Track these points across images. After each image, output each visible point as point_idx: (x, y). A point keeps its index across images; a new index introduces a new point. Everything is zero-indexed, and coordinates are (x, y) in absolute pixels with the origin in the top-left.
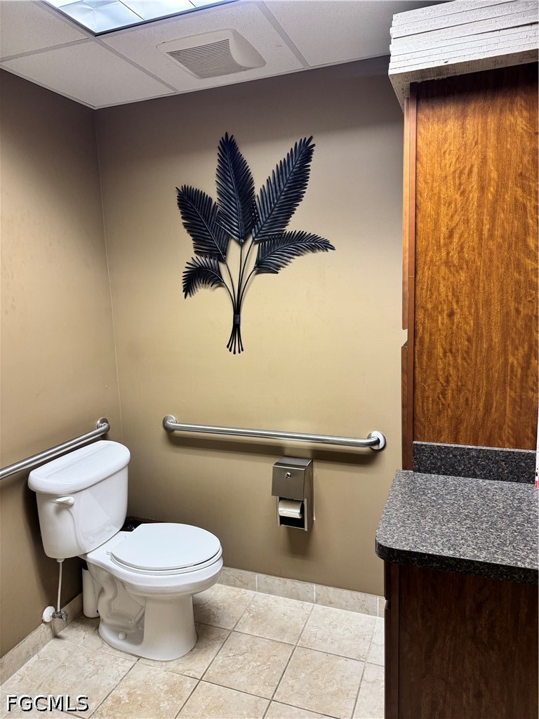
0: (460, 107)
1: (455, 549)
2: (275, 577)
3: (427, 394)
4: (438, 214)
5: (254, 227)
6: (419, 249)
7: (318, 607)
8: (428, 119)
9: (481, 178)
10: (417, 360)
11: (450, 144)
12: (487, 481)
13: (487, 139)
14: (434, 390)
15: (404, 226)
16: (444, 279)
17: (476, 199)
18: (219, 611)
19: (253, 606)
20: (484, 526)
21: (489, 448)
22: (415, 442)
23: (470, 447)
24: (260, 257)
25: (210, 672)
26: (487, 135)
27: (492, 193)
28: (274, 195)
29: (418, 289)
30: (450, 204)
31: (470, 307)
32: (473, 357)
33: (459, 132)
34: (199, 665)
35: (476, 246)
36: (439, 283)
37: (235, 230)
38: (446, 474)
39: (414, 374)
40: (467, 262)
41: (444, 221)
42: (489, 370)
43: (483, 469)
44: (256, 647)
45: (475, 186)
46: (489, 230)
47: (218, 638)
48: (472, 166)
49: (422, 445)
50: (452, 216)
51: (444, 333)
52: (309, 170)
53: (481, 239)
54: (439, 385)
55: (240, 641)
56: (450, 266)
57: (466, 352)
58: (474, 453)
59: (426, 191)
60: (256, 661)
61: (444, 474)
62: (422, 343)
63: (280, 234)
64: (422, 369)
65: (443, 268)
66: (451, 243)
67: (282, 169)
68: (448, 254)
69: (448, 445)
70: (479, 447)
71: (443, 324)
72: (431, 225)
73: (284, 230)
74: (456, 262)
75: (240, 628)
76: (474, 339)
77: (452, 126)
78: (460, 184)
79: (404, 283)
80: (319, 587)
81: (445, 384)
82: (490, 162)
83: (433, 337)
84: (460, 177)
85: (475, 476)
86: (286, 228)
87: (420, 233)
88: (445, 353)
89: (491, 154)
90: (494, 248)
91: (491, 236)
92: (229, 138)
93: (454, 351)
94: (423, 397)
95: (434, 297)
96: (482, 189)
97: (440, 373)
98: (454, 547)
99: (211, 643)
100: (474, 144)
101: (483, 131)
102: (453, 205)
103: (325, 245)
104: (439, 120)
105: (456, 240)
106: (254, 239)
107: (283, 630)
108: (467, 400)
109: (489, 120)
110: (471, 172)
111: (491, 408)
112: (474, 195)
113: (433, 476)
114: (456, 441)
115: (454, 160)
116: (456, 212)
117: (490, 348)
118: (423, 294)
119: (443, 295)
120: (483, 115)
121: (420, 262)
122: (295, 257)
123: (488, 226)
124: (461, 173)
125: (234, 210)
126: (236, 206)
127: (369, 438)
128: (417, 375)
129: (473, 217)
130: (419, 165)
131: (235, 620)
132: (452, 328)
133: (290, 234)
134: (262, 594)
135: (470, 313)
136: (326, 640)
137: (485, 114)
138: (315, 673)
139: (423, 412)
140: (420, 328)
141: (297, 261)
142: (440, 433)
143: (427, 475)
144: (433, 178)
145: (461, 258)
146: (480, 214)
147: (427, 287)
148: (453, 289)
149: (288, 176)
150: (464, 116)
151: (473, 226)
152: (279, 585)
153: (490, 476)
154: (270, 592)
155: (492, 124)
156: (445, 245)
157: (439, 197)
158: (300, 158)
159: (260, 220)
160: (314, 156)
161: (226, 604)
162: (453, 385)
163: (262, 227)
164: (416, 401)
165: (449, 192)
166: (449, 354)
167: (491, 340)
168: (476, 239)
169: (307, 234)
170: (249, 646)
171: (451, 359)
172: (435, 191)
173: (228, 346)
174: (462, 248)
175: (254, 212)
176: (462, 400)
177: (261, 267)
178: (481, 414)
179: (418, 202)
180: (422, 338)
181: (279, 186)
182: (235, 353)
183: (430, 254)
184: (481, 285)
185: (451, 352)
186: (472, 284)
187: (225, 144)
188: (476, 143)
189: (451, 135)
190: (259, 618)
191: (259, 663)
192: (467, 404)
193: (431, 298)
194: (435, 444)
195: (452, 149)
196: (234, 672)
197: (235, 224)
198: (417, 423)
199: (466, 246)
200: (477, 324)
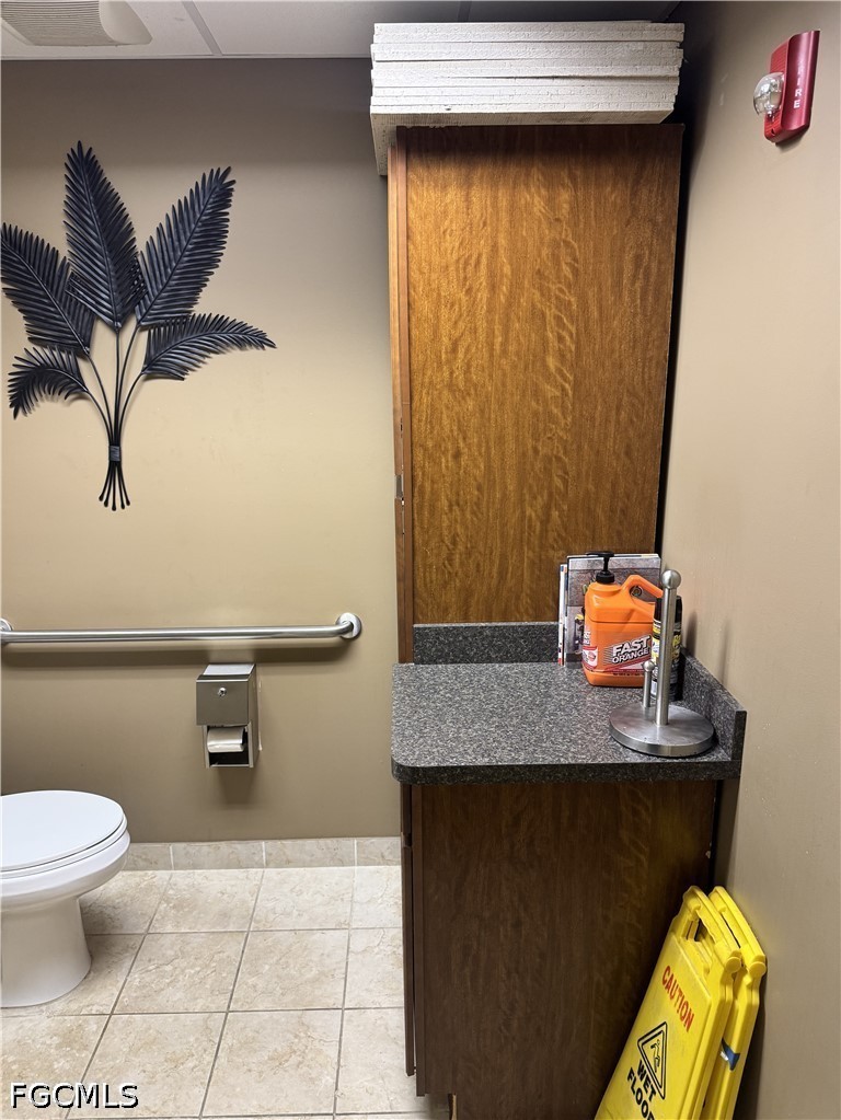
0: (463, 171)
1: (489, 755)
2: (201, 844)
3: (429, 561)
4: (438, 318)
5: (139, 303)
6: (415, 367)
7: (271, 872)
8: (422, 182)
9: (492, 275)
10: (416, 516)
11: (451, 222)
12: (505, 665)
13: (498, 220)
14: (438, 555)
15: (392, 332)
16: (448, 408)
17: (485, 300)
18: (117, 912)
19: (171, 892)
20: (515, 721)
21: (505, 624)
22: (416, 626)
23: (483, 624)
24: (152, 352)
25: (125, 1000)
26: (498, 213)
27: (504, 295)
28: (172, 254)
29: (415, 421)
30: (452, 305)
31: (479, 446)
32: (485, 510)
33: (462, 205)
34: (103, 995)
35: (486, 365)
36: (442, 413)
37: (105, 307)
38: (456, 662)
39: (413, 536)
40: (475, 386)
41: (445, 328)
42: (504, 525)
43: (499, 651)
44: (188, 948)
45: (484, 284)
46: (502, 344)
47: (126, 949)
48: (480, 255)
49: (426, 628)
50: (456, 323)
51: (448, 479)
52: (228, 220)
53: (491, 356)
54: (444, 548)
55: (162, 946)
56: (455, 391)
57: (476, 503)
58: (488, 632)
59: (422, 283)
60: (192, 967)
61: (453, 662)
62: (422, 493)
63: (184, 317)
64: (422, 528)
65: (445, 392)
66: (455, 358)
67: (182, 214)
68: (452, 373)
69: (457, 625)
70: (494, 624)
71: (447, 467)
72: (428, 333)
73: (190, 312)
74: (461, 385)
75: (157, 927)
76: (486, 487)
77: (453, 196)
78: (465, 278)
79: (395, 411)
80: (270, 843)
81: (451, 547)
82: (501, 251)
83: (435, 486)
84: (465, 269)
85: (489, 660)
86: (195, 307)
87: (415, 344)
88: (450, 506)
89: (502, 241)
90: (507, 368)
91: (504, 352)
92: (85, 153)
93: (461, 503)
94: (425, 566)
95: (435, 432)
96: (493, 288)
97: (446, 533)
98: (486, 752)
99: (116, 960)
100: (481, 225)
101: (493, 208)
102: (456, 307)
103: (260, 340)
104: (436, 186)
105: (461, 355)
106: (139, 322)
107: (225, 915)
108: (478, 565)
109: (500, 194)
110: (478, 263)
111: (507, 573)
112: (483, 295)
113: (440, 666)
114: (466, 619)
115: (457, 244)
116: (461, 316)
117: (504, 497)
118: (421, 427)
119: (447, 430)
120: (492, 187)
121: (417, 383)
122: (212, 355)
123: (500, 339)
124: (466, 263)
125: (101, 272)
126: (103, 266)
127: (337, 623)
128: (417, 537)
129: (482, 325)
130: (411, 247)
131: (147, 918)
132: (458, 473)
133: (201, 319)
134: (182, 872)
135: (480, 454)
136: (289, 914)
137: (494, 186)
138: (283, 960)
139: (425, 585)
140: (419, 473)
141: (214, 360)
142: (446, 610)
143: (431, 666)
144: (430, 265)
145: (468, 380)
146: (490, 322)
147: (427, 418)
148: (459, 421)
149: (193, 226)
150: (467, 184)
151: (482, 337)
152: (209, 853)
153: (507, 658)
154: (195, 867)
155: (504, 200)
156: (448, 361)
157: (439, 295)
158: (211, 200)
159: (148, 293)
160: (235, 199)
161: (126, 899)
162: (461, 547)
163: (153, 304)
164: (416, 572)
165: (451, 289)
166: (455, 508)
167: (506, 488)
168: (486, 355)
169: (230, 320)
170: (176, 948)
171: (458, 513)
172: (433, 286)
173: (101, 498)
174: (469, 366)
175: (138, 279)
176: (472, 566)
177: (155, 368)
178: (494, 582)
179: (411, 299)
180: (422, 486)
181: (179, 240)
182: (114, 508)
183: (429, 373)
184: (493, 416)
185: (458, 505)
186: (482, 417)
187: (78, 161)
188: (485, 224)
189: (452, 209)
190: (183, 906)
191: (198, 969)
192: (478, 571)
193: (431, 432)
194: (440, 625)
195: (454, 228)
196: (163, 990)
197: (104, 296)
198: (418, 601)
199: (474, 364)
200: (489, 468)
